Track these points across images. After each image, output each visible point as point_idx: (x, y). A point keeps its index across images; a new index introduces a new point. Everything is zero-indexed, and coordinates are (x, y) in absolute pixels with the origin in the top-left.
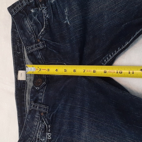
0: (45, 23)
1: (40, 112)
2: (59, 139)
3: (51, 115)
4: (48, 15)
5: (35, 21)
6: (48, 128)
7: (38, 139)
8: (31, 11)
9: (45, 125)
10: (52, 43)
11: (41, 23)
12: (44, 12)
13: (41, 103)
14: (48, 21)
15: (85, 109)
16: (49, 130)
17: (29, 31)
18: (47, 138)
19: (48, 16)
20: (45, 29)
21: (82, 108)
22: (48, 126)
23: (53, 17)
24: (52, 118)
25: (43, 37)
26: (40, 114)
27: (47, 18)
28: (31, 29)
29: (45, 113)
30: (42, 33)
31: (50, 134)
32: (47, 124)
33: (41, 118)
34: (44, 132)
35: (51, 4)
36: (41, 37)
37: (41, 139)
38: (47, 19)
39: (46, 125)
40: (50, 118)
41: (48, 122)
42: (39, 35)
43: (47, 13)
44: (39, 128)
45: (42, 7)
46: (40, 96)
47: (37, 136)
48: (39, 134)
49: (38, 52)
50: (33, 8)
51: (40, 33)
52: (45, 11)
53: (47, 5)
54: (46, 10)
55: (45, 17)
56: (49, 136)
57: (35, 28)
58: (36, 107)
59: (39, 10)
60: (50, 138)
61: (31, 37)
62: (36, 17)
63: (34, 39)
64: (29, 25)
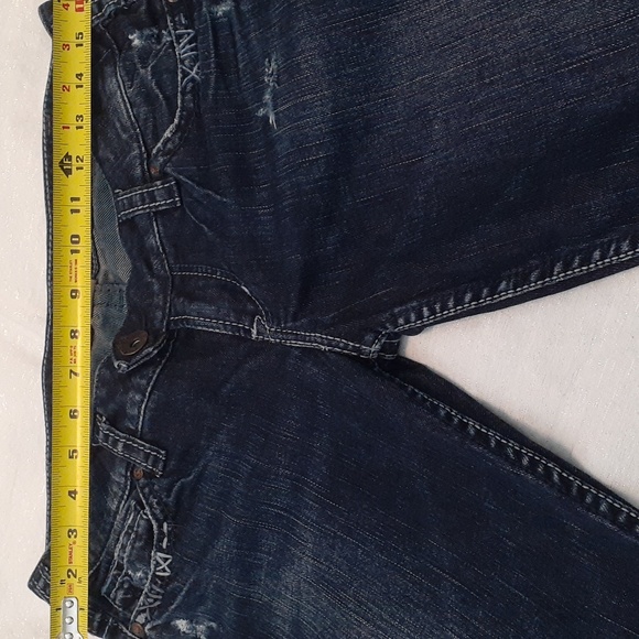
0: (182, 102)
1: (130, 467)
2: (196, 583)
3: (176, 488)
4: (195, 69)
5: (143, 84)
6: (161, 533)
7: (120, 567)
8: (131, 41)
9: (149, 520)
10: (199, 191)
11: (165, 98)
12: (183, 50)
13: (133, 433)
14: (193, 96)
15: (306, 484)
16: (166, 540)
17: (122, 125)
18: (155, 571)
19: (197, 74)
20: (178, 126)
21: (297, 480)
22: (160, 526)
23: (216, 82)
24: (178, 498)
25: (169, 160)
26: (132, 473)
27: (193, 80)
28: (129, 117)
29: (149, 475)
30: (165, 144)
31: (167, 559)
32: (157, 520)
34: (142, 548)
35: (214, 19)
36: (161, 159)
37: (130, 572)
38: (190, 84)
39: (153, 522)
40: (168, 496)
41: (162, 511)
42: (154, 151)
43: (195, 60)
44: (123, 527)
45: (175, 29)
46: (133, 404)
47: (116, 554)
48: (124, 547)
49: (150, 219)
50: (139, 26)
51: (159, 145)
52: (188, 47)
53: (197, 23)
54: (190, 42)
55: (185, 74)
56: (164, 565)
57: (142, 116)
58: (115, 443)
59: (164, 40)
60: (164, 570)
61: (130, 152)
62: (149, 69)
63: (138, 161)
64: (123, 98)
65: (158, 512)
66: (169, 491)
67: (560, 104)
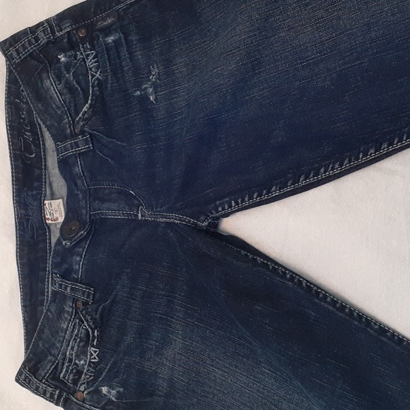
0: (93, 90)
1: (75, 301)
2: (115, 363)
3: (100, 309)
4: (98, 73)
5: (67, 82)
6: (94, 336)
7: (70, 361)
8: (60, 59)
9: (87, 330)
10: (105, 140)
11: (81, 89)
12: (90, 63)
13: (76, 280)
14: (99, 87)
16: (96, 340)
17: (56, 106)
18: (90, 359)
19: (100, 75)
20: (91, 105)
22: (93, 332)
23: (112, 80)
24: (101, 315)
25: (86, 124)
26: (76, 304)
27: (98, 79)
28: (60, 101)
29: (85, 304)
30: (83, 115)
31: (96, 351)
32: (91, 329)
33: (76, 313)
34: (84, 346)
35: (106, 44)
36: (82, 123)
37: (77, 361)
38: (97, 82)
39: (89, 330)
40: (96, 314)
41: (93, 323)
42: (77, 119)
43: (98, 67)
44: (72, 336)
45: (85, 52)
46: (76, 262)
47: (68, 353)
48: (73, 348)
49: (76, 157)
50: (64, 51)
51: (80, 115)
52: (93, 61)
53: (96, 47)
54: (94, 58)
55: (93, 76)
56: (95, 355)
57: (68, 101)
58: (66, 287)
59: (78, 58)
60: (95, 358)
61: (63, 121)
62: (71, 74)
63: (68, 126)
64: (55, 90)
65: (91, 324)
66: (97, 311)
67: (298, 83)
